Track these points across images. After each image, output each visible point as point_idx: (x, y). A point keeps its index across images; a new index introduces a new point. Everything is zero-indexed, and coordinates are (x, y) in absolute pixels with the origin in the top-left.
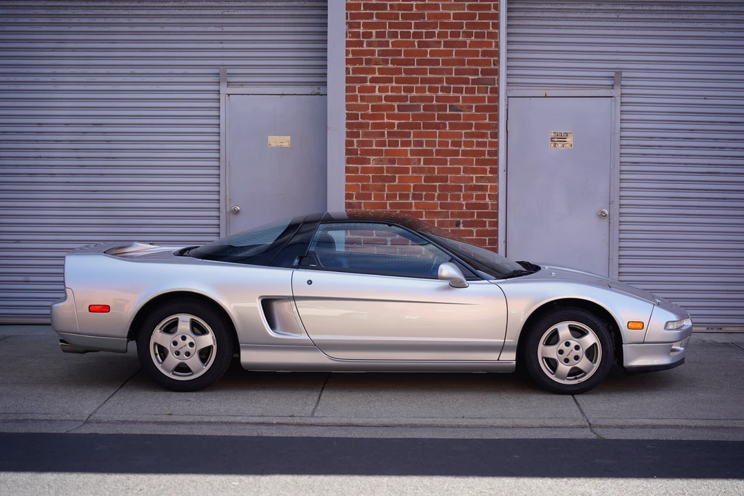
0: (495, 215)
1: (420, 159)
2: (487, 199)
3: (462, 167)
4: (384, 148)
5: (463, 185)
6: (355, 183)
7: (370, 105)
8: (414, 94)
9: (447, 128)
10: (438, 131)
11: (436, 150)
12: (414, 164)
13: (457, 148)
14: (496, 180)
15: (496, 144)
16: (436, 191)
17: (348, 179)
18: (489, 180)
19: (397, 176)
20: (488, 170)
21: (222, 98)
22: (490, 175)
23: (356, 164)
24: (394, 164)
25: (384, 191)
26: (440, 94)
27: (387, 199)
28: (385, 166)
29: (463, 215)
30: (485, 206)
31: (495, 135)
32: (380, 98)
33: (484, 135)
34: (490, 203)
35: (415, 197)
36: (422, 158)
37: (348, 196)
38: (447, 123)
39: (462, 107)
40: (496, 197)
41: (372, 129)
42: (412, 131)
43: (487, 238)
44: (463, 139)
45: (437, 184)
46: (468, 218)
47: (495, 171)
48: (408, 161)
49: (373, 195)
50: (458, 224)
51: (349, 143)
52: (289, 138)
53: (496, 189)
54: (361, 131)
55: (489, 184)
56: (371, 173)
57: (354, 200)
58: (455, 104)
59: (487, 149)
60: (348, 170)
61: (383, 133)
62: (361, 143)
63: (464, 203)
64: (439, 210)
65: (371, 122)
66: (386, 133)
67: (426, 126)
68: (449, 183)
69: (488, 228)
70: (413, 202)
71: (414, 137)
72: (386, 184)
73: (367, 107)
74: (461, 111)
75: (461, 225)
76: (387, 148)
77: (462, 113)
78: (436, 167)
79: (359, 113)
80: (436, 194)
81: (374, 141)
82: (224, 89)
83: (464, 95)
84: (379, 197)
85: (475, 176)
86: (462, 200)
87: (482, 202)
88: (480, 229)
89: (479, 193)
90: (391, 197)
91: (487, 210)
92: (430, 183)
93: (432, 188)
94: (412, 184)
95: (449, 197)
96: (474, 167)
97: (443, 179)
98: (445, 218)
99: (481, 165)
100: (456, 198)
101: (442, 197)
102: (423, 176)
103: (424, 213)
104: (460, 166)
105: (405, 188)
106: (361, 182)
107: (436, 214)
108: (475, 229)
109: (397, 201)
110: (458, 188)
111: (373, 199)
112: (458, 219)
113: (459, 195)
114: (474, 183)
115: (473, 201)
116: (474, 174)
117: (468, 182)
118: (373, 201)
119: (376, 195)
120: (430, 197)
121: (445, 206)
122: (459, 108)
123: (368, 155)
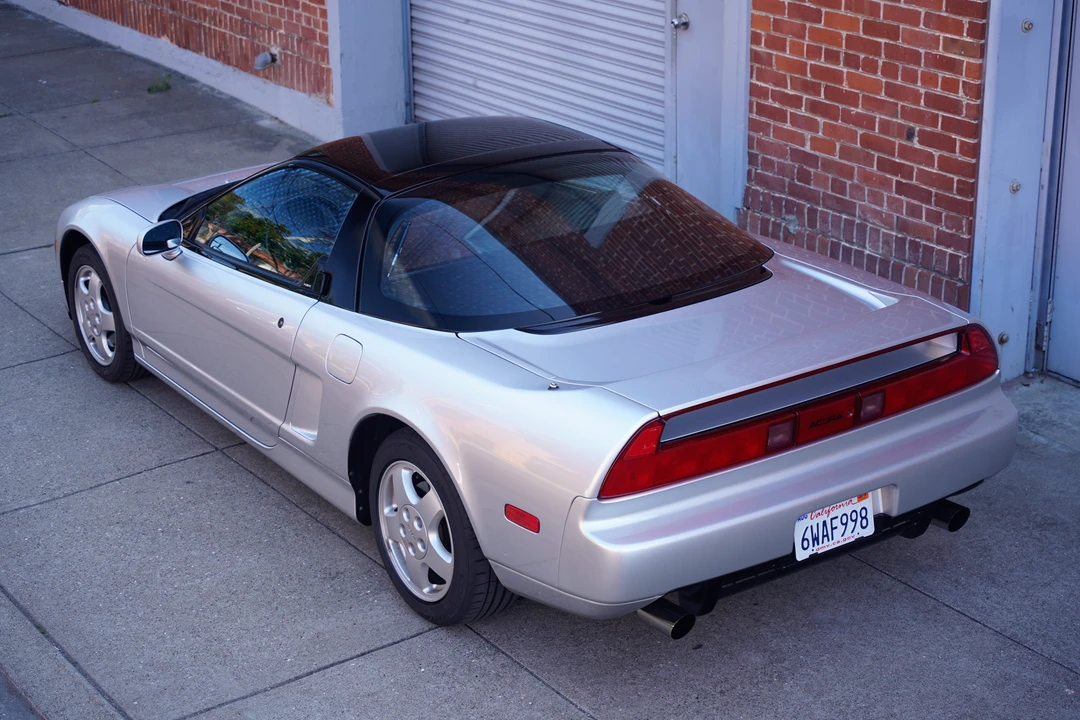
0: (976, 131)
2: (960, 92)
3: (923, 11)
5: (922, 51)
6: (764, 14)
14: (982, 52)
16: (880, 55)
18: (965, 49)
19: (823, 10)
20: (966, 27)
22: (968, 40)
25: (803, 38)
27: (808, 56)
29: (918, 117)
30: (954, 106)
34: (965, 101)
35: (851, 61)
37: (755, 38)
40: (978, 92)
43: (956, 178)
45: (883, 41)
46: (928, 126)
47: (980, 32)
49: (788, 43)
50: (910, 136)
53: (980, 72)
55: (966, 59)
57: (762, 49)
63: (923, 91)
64: (882, 96)
68: (900, 43)
69: (958, 156)
70: (845, 70)
72: (807, 25)
75: (916, 139)
78: (882, 3)
80: (880, 63)
84: (797, 49)
85: (942, 35)
86: (919, 84)
87: (952, 96)
88: (946, 154)
89: (948, 75)
90: (814, 52)
91: (959, 115)
92: (871, 36)
93: (875, 49)
94: (844, 34)
95: (900, 73)
96: (945, 14)
97: (893, 33)
98: (891, 116)
99: (955, 14)
100: (910, 76)
101: (890, 71)
102: (861, 18)
103: (861, 96)
104: (920, 9)
105: (835, 39)
106: (772, 13)
107: (880, 105)
108: (936, 153)
109: (822, 63)
110: (915, 58)
111: (788, 52)
112: (912, 125)
113: (916, 71)
114: (941, 51)
115: (938, 91)
116: (942, 31)
117: (931, 48)
118: (787, 55)
119: (793, 44)
120: (871, 67)
121: (891, 90)
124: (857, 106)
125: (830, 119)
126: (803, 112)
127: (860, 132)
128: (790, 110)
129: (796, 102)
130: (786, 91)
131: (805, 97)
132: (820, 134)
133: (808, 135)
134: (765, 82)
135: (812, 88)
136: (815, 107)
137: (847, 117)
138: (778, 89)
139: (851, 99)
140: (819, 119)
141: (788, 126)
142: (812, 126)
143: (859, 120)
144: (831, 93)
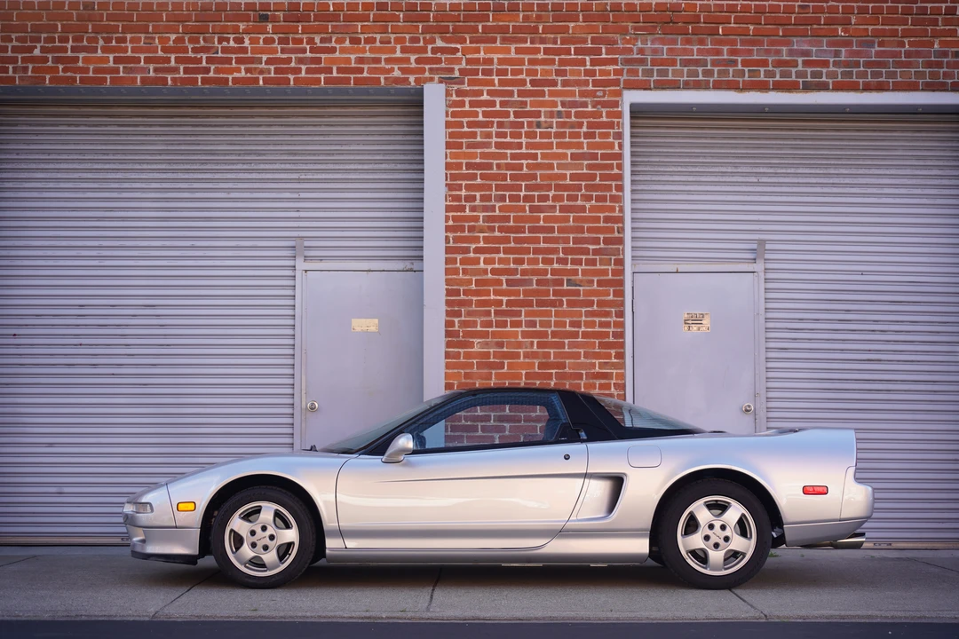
1: (532, 343)
2: (613, 389)
3: (582, 351)
4: (490, 330)
5: (584, 372)
6: (456, 371)
7: (474, 279)
8: (525, 266)
9: (565, 306)
10: (553, 309)
11: (552, 332)
12: (526, 348)
13: (576, 329)
14: (623, 366)
15: (622, 325)
16: (552, 379)
17: (448, 366)
18: (614, 366)
19: (506, 362)
20: (614, 354)
21: (298, 274)
22: (616, 361)
23: (458, 348)
24: (503, 348)
25: (491, 379)
26: (556, 266)
28: (491, 350)
31: (621, 314)
32: (485, 272)
33: (608, 314)
34: (616, 393)
36: (535, 341)
37: (448, 386)
38: (564, 299)
39: (581, 281)
40: (623, 387)
41: (476, 307)
42: (523, 309)
44: (584, 318)
45: (554, 371)
47: (621, 356)
48: (519, 345)
49: (477, 385)
51: (449, 324)
52: (376, 321)
53: (622, 376)
54: (463, 310)
55: (615, 371)
56: (475, 359)
58: (573, 278)
59: (611, 330)
60: (447, 355)
61: (490, 311)
62: (464, 324)
65: (474, 298)
66: (493, 311)
67: (540, 304)
68: (567, 370)
71: (525, 317)
72: (493, 372)
73: (470, 282)
74: (580, 286)
76: (494, 329)
77: (581, 288)
78: (552, 351)
79: (461, 289)
80: (553, 383)
81: (479, 322)
82: (301, 264)
83: (584, 267)
85: (597, 361)
87: (607, 392)
89: (604, 382)
92: (545, 370)
93: (548, 376)
94: (524, 372)
96: (597, 351)
97: (560, 366)
99: (605, 349)
100: (575, 387)
102: (536, 361)
104: (580, 351)
105: (516, 376)
106: (461, 369)
110: (577, 376)
113: (580, 384)
114: (597, 370)
116: (597, 359)
117: (590, 369)
122: (578, 283)
123: (472, 338)
125: (515, 423)
126: (492, 423)
127: (540, 425)
128: (480, 424)
129: (485, 419)
130: (476, 413)
131: (492, 414)
132: (507, 433)
133: (497, 436)
135: (499, 408)
136: (501, 418)
137: (528, 419)
138: (469, 413)
139: (531, 409)
140: (505, 425)
141: (479, 434)
142: (500, 429)
143: (537, 419)
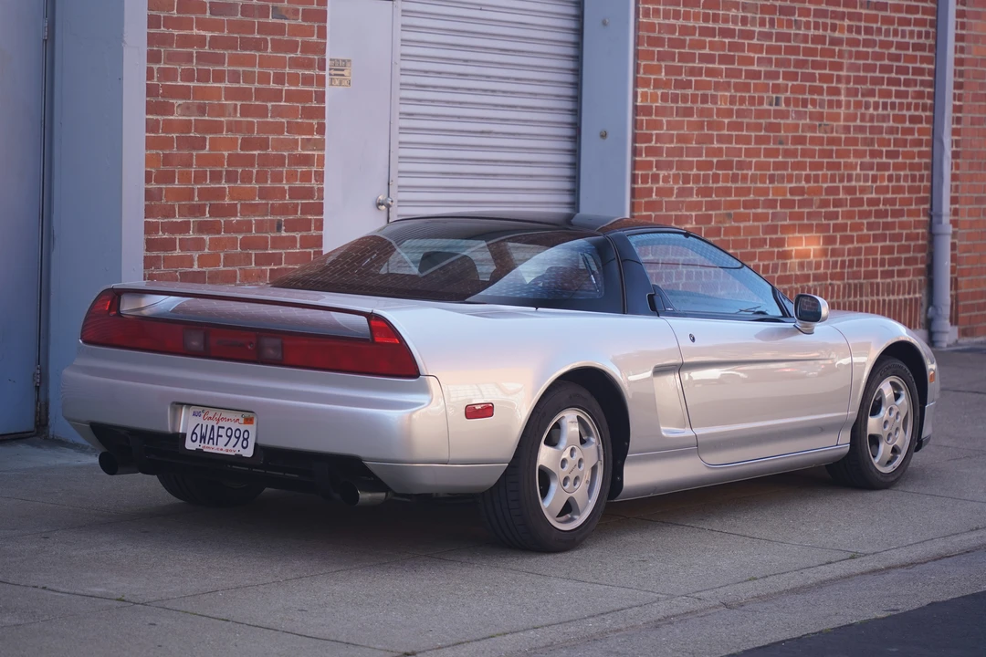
0: (320, 209)
1: (236, 105)
2: (313, 180)
3: (285, 121)
4: (191, 84)
5: (286, 154)
6: (155, 152)
9: (269, 50)
10: (257, 54)
11: (256, 90)
12: (230, 116)
13: (280, 87)
15: (324, 82)
16: (254, 166)
17: (149, 143)
18: (316, 145)
19: (208, 137)
20: (315, 127)
22: (316, 137)
23: (157, 114)
24: (204, 115)
25: (191, 165)
27: (196, 182)
28: (193, 118)
29: (285, 209)
30: (311, 193)
31: (323, 64)
33: (311, 64)
34: (316, 187)
35: (231, 177)
36: (239, 103)
37: (149, 177)
38: (269, 39)
39: (287, 10)
40: (320, 177)
41: (177, 46)
42: (227, 53)
44: (287, 70)
45: (256, 153)
46: (291, 215)
47: (322, 129)
48: (221, 110)
49: (177, 175)
50: (279, 226)
51: (150, 73)
54: (162, 50)
55: (316, 153)
56: (175, 132)
57: (153, 186)
58: (279, 5)
59: (315, 88)
60: (148, 126)
61: (192, 54)
62: (166, 74)
63: (287, 187)
64: (257, 201)
65: (176, 32)
66: (195, 55)
67: (247, 44)
68: (270, 151)
69: (313, 231)
70: (226, 186)
71: (229, 65)
72: (194, 153)
73: (171, 5)
74: (286, 19)
75: (283, 228)
76: (195, 84)
77: (286, 22)
78: (256, 121)
79: (162, 15)
80: (255, 171)
81: (179, 71)
84: (185, 178)
85: (299, 137)
86: (284, 182)
87: (307, 185)
88: (305, 234)
89: (305, 169)
90: (200, 177)
91: (313, 199)
92: (247, 150)
93: (249, 161)
94: (226, 153)
95: (269, 176)
96: (300, 121)
97: (263, 144)
98: (263, 216)
99: (308, 118)
100: (277, 177)
101: (261, 177)
102: (239, 137)
103: (239, 206)
104: (283, 120)
105: (217, 160)
106: (161, 149)
107: (253, 209)
108: (298, 235)
109: (208, 185)
110: (280, 161)
111: (177, 182)
112: (279, 218)
113: (282, 172)
114: (299, 151)
115: (298, 184)
116: (299, 134)
117: (292, 150)
118: (177, 185)
119: (181, 174)
120: (247, 177)
121: (264, 193)
122: (284, 14)
123: (173, 98)
124: (236, 216)
125: (215, 233)
126: (191, 235)
127: (240, 237)
128: (178, 237)
129: (184, 227)
130: (174, 220)
131: (192, 220)
132: (206, 250)
133: (196, 255)
134: (153, 217)
135: (199, 210)
136: (202, 228)
137: (229, 228)
138: (166, 220)
139: (231, 210)
140: (205, 237)
141: (178, 252)
142: (199, 244)
143: (238, 228)
144: (216, 211)
